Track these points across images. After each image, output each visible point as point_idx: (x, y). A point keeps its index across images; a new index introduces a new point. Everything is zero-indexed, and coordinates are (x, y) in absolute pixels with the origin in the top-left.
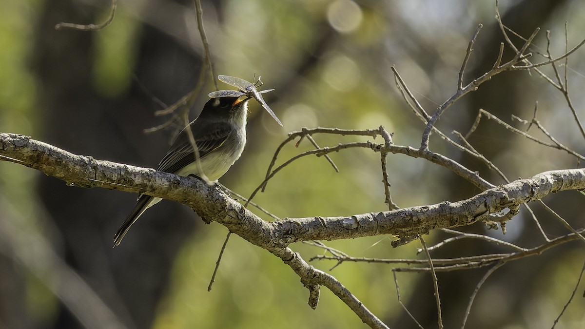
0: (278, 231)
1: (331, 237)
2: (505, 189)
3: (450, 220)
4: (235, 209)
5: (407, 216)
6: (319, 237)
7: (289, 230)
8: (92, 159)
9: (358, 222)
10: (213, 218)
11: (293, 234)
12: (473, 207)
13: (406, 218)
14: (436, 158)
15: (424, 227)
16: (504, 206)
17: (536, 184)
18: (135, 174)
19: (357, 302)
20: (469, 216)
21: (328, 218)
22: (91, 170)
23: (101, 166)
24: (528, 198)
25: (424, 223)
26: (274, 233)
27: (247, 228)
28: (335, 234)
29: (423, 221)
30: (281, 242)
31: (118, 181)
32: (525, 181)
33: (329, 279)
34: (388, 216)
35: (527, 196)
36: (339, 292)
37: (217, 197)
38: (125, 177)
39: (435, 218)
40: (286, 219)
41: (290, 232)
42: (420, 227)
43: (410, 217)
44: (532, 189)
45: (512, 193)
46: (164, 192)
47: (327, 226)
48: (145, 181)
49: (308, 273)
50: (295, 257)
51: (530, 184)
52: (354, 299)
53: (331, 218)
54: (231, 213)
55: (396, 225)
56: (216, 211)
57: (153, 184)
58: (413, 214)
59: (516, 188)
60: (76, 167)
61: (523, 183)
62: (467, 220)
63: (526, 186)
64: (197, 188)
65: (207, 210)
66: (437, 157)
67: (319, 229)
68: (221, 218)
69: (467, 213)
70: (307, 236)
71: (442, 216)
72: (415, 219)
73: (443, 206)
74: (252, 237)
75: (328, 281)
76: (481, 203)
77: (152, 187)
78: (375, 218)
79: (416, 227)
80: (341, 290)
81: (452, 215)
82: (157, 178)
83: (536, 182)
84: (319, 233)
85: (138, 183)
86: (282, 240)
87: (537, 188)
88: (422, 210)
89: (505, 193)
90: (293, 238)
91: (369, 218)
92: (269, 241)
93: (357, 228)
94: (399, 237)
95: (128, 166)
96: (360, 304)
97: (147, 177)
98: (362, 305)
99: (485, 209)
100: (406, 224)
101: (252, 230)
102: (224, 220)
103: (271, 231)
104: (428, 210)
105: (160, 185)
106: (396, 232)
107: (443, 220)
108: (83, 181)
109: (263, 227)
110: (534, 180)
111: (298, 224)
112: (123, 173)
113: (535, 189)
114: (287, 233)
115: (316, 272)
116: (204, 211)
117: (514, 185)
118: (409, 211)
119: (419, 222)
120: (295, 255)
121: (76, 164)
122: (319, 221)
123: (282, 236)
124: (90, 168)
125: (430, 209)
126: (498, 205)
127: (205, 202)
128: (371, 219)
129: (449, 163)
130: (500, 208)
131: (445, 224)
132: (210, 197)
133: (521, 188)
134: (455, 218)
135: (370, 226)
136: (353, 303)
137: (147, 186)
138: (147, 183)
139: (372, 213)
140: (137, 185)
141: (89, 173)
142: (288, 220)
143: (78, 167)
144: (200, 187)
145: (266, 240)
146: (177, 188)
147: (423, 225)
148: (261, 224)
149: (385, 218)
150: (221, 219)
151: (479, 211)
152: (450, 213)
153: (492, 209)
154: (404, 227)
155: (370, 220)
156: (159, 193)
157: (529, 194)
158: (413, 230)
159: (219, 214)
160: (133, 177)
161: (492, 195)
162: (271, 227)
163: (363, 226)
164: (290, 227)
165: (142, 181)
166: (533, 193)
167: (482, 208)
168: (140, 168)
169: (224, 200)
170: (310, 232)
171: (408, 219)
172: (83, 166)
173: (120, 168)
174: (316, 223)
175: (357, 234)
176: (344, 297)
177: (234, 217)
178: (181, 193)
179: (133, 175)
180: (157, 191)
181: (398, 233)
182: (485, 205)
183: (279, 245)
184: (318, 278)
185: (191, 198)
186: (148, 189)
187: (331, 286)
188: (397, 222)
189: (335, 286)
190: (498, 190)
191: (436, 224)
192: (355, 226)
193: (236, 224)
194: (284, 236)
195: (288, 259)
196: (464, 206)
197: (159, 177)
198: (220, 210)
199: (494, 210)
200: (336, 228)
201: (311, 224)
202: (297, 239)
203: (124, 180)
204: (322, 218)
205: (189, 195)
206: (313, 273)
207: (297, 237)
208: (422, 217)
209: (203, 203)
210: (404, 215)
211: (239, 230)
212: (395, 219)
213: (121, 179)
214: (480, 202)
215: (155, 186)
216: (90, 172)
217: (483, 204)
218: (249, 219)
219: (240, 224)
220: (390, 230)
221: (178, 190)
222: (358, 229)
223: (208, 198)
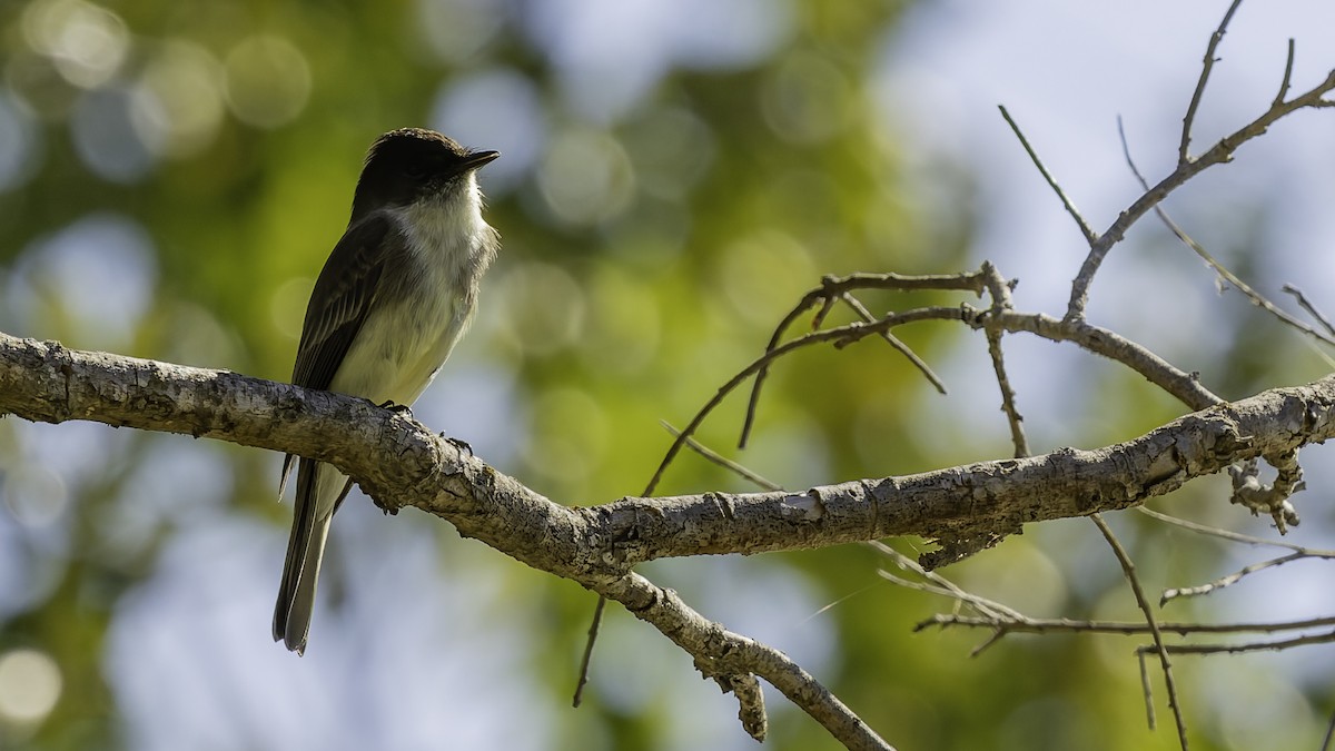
0: (597, 530)
1: (748, 545)
2: (1230, 413)
3: (1077, 498)
4: (463, 474)
5: (958, 486)
6: (713, 546)
7: (628, 529)
8: (58, 347)
9: (821, 506)
10: (400, 498)
11: (642, 540)
12: (1139, 461)
13: (957, 493)
14: (1097, 339)
15: (1007, 515)
16: (1227, 457)
17: (1322, 399)
18: (179, 385)
19: (849, 716)
20: (1129, 485)
21: (742, 495)
22: (54, 376)
23: (83, 364)
24: (1299, 434)
25: (1004, 504)
26: (587, 537)
27: (502, 525)
28: (760, 538)
29: (1003, 498)
30: (608, 559)
31: (132, 403)
32: (1290, 391)
33: (766, 658)
34: (905, 487)
35: (1296, 431)
36: (797, 691)
37: (407, 443)
38: (149, 392)
39: (1034, 490)
40: (625, 499)
41: (631, 534)
42: (996, 516)
43: (966, 491)
44: (1309, 412)
45: (1250, 422)
46: (261, 430)
47: (736, 517)
48: (207, 404)
49: (707, 643)
50: (659, 601)
51: (1303, 400)
52: (838, 709)
53: (749, 496)
54: (452, 485)
55: (927, 511)
56: (407, 481)
57: (229, 409)
58: (974, 481)
59: (1261, 408)
60: (12, 369)
61: (1283, 395)
62: (1125, 495)
63: (1292, 404)
64: (350, 418)
65: (383, 478)
66: (1101, 337)
67: (714, 523)
68: (425, 497)
69: (1123, 477)
70: (679, 542)
71: (1054, 486)
72: (977, 493)
73: (1057, 460)
74: (520, 547)
75: (764, 663)
76: (1161, 450)
77: (225, 417)
78: (870, 494)
79: (985, 516)
80: (801, 686)
81: (1081, 483)
82: (239, 394)
83: (1323, 392)
84: (714, 536)
85: (185, 409)
86: (609, 554)
87: (1323, 408)
88: (998, 469)
89: (1231, 422)
90: (641, 548)
91: (853, 494)
92: (571, 559)
93: (820, 521)
94: (940, 543)
95: (158, 364)
96: (856, 723)
97: (212, 393)
98: (863, 724)
99: (1173, 466)
100: (955, 507)
101: (519, 528)
102: (435, 503)
103: (576, 532)
104: (1016, 469)
105: (249, 411)
106: (930, 532)
107: (1056, 495)
108: (34, 405)
109: (552, 521)
110: (1317, 387)
111: (656, 513)
112: (143, 383)
113: (1319, 411)
114: (623, 537)
115: (730, 639)
116: (375, 481)
117: (1256, 403)
118: (963, 473)
119: (991, 501)
120: (660, 595)
121: (14, 361)
122: (713, 503)
123: (609, 544)
124: (52, 370)
125: (1020, 467)
126: (1210, 454)
127: (375, 455)
128: (861, 496)
129: (1126, 352)
130: (1217, 464)
131: (1063, 506)
132: (387, 444)
133: (1276, 410)
134: (1091, 489)
135: (855, 515)
136: (836, 719)
137: (211, 415)
138: (213, 408)
139: (865, 481)
140: (184, 413)
141: (49, 383)
142: (628, 503)
143: (18, 369)
144: (359, 416)
145: (563, 555)
146: (293, 419)
147: (1004, 510)
148: (544, 513)
149: (897, 492)
150: (426, 501)
151: (1156, 470)
152: (1077, 478)
153: (1193, 466)
154: (951, 515)
155: (857, 499)
156: (246, 434)
157: (1300, 423)
158: (975, 523)
159: (418, 488)
160: (171, 393)
161: (1194, 429)
162: (576, 519)
163: (837, 514)
164: (631, 520)
165: (197, 404)
166: (1311, 421)
167: (1165, 463)
168: (192, 369)
169: (425, 450)
170: (688, 532)
171: (961, 494)
172: (33, 364)
173: (134, 370)
174: (706, 507)
175: (820, 535)
176: (812, 704)
177: (462, 494)
178: (307, 434)
179: (171, 387)
180: (240, 429)
181: (939, 532)
182: (1175, 456)
183: (602, 568)
184: (737, 654)
185: (335, 446)
186: (214, 423)
187: (773, 676)
188: (930, 504)
189: (786, 676)
190: (1210, 415)
191: (1038, 507)
192: (814, 515)
193: (469, 514)
194: (616, 544)
195: (641, 606)
196: (1115, 458)
197: (244, 392)
198: (416, 475)
199: (1200, 467)
200: (760, 522)
201: (688, 512)
202: (653, 552)
203: (147, 399)
204: (724, 495)
205: (329, 439)
206: (723, 643)
207: (652, 548)
208: (999, 489)
209: (369, 458)
210: (948, 485)
211: (481, 530)
212: (926, 496)
213: (139, 398)
214: (1159, 447)
215: (233, 417)
216: (52, 381)
217: (1169, 453)
218: (508, 500)
219: (479, 512)
220: (912, 524)
221: (296, 425)
222: (823, 524)
223: (382, 446)
